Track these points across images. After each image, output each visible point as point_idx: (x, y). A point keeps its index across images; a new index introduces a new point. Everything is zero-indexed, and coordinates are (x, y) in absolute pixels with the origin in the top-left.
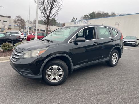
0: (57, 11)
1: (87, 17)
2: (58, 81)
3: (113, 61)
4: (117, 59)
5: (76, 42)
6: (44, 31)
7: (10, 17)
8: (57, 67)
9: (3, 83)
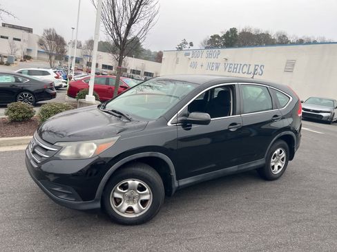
0: (146, 28)
1: (217, 39)
2: (138, 215)
3: (273, 167)
4: (284, 162)
5: (186, 124)
6: (110, 68)
7: (30, 30)
8: (137, 182)
9: (7, 210)
